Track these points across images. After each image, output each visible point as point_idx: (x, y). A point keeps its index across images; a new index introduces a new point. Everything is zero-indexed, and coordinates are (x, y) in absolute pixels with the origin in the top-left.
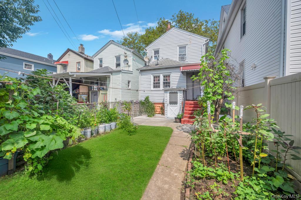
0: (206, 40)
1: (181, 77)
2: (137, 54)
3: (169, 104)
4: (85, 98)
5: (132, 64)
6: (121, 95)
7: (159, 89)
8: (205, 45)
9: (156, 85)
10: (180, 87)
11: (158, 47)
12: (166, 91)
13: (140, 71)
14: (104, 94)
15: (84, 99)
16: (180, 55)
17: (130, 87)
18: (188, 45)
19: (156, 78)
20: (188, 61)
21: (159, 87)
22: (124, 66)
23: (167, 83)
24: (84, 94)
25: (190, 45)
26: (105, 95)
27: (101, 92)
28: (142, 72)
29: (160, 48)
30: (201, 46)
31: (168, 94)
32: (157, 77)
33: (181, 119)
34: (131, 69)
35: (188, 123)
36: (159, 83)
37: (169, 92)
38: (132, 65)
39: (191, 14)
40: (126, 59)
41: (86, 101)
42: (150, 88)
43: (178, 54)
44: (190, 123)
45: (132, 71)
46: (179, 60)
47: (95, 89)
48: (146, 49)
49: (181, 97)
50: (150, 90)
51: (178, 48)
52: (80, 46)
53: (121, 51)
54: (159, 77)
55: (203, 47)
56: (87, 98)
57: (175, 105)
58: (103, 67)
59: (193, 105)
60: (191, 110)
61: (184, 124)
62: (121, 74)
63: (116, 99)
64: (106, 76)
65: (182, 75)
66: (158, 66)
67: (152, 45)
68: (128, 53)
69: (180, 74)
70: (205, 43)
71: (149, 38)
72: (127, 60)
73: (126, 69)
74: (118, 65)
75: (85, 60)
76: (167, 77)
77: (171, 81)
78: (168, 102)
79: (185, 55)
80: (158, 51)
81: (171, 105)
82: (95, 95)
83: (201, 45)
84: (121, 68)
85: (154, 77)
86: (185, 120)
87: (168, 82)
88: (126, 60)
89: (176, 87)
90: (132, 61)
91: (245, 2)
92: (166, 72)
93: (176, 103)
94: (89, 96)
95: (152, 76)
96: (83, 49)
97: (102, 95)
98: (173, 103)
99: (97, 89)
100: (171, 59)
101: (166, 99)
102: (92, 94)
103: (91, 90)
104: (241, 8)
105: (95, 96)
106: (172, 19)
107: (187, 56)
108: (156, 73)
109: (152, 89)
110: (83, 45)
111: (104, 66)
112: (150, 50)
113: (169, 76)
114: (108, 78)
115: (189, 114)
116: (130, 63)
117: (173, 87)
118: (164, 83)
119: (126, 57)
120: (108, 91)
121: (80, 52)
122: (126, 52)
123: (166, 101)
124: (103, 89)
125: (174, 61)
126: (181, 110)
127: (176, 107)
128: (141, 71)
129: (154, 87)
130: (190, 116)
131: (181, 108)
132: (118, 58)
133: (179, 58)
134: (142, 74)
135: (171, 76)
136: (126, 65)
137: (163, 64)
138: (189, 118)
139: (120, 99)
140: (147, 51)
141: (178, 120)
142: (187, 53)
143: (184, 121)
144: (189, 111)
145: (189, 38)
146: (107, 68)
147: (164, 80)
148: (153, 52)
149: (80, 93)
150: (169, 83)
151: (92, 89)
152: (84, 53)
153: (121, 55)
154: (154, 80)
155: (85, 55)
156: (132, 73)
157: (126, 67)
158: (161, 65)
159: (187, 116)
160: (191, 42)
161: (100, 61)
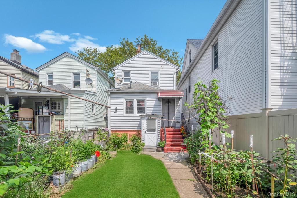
0: (177, 68)
1: (156, 103)
2: (102, 74)
3: (146, 131)
4: (28, 125)
5: (96, 84)
6: (84, 121)
7: (132, 115)
8: (176, 73)
9: (130, 110)
10: (155, 113)
11: (129, 69)
12: (142, 117)
13: (109, 93)
14: (59, 120)
15: (27, 127)
16: (152, 80)
17: (94, 112)
18: (160, 71)
19: (130, 103)
20: (161, 87)
21: (133, 113)
22: (85, 85)
23: (141, 108)
24: (25, 119)
25: (162, 71)
26: (61, 121)
27: (55, 117)
28: (111, 95)
29: (131, 70)
30: (173, 74)
31: (146, 121)
32: (130, 101)
33: (163, 147)
34: (95, 90)
35: (171, 151)
36: (133, 109)
37: (146, 118)
38: (96, 86)
39: (155, 41)
40: (88, 77)
41: (30, 129)
42: (122, 114)
43: (150, 78)
44: (173, 151)
45: (96, 92)
46: (152, 85)
47: (44, 114)
48: (115, 69)
49: (159, 124)
50: (123, 116)
51: (150, 72)
52: (12, 52)
53: (81, 67)
54: (132, 101)
55: (174, 75)
56: (31, 125)
57: (153, 133)
58: (53, 85)
59: (172, 133)
60: (171, 137)
61: (167, 152)
62: (84, 95)
63: (76, 126)
64: (61, 96)
65: (158, 101)
66: (131, 89)
67: (121, 66)
68: (91, 71)
69: (155, 99)
70: (176, 71)
71: (111, 57)
72: (91, 80)
73: (89, 89)
74: (77, 84)
75: (24, 73)
76: (141, 103)
77: (146, 107)
78: (146, 130)
79: (158, 80)
80: (129, 73)
81: (149, 133)
82: (44, 121)
83: (172, 72)
84: (82, 88)
85: (127, 102)
86: (168, 148)
87: (143, 107)
88: (88, 79)
89: (151, 114)
90: (96, 81)
91: (218, 39)
92: (141, 97)
93: (153, 130)
94: (34, 122)
95: (124, 100)
96: (19, 57)
97: (57, 121)
98: (151, 130)
99: (48, 114)
100: (143, 83)
101: (143, 126)
102: (39, 120)
103: (39, 114)
104: (212, 44)
105: (45, 123)
106: (136, 42)
107: (159, 82)
108: (129, 97)
109: (125, 114)
110: (19, 52)
111: (55, 83)
112: (119, 71)
113: (144, 101)
114: (64, 99)
115: (170, 142)
116: (94, 83)
117: (148, 114)
118: (138, 109)
119: (88, 75)
120: (65, 116)
121: (13, 60)
122: (89, 69)
123: (143, 128)
124: (58, 113)
125: (147, 86)
126: (160, 137)
127: (154, 134)
128: (111, 93)
129: (127, 113)
130: (172, 144)
131: (160, 136)
132: (77, 75)
133: (152, 83)
134: (112, 97)
135: (146, 101)
136: (88, 85)
137: (137, 88)
138: (171, 146)
139: (82, 126)
140: (115, 72)
141: (160, 149)
142: (159, 79)
143: (168, 150)
144: (169, 138)
145: (161, 64)
146: (60, 86)
147: (138, 105)
148: (123, 73)
149: (20, 119)
150: (144, 109)
151: (41, 113)
152: (20, 62)
153: (82, 72)
154: (127, 105)
155: (21, 65)
156: (96, 96)
157: (89, 87)
158: (135, 89)
159: (168, 144)
160: (163, 68)
161: (49, 77)
